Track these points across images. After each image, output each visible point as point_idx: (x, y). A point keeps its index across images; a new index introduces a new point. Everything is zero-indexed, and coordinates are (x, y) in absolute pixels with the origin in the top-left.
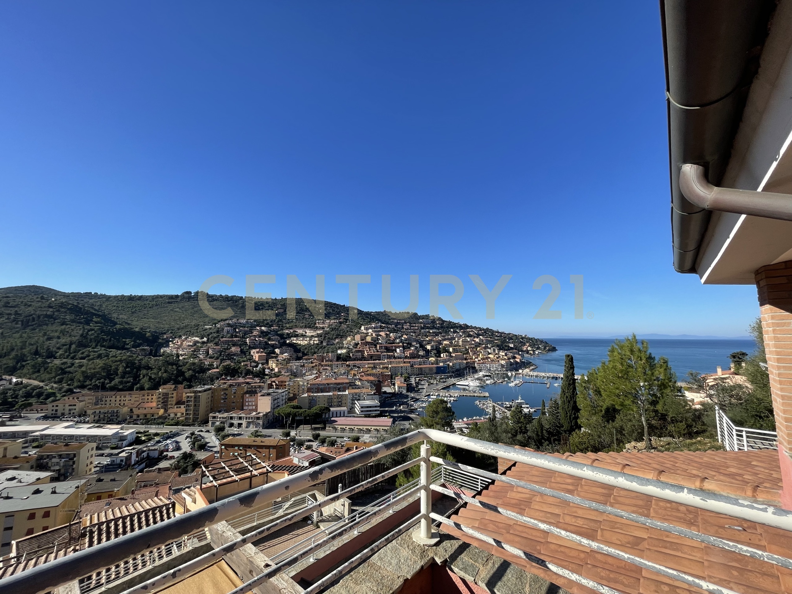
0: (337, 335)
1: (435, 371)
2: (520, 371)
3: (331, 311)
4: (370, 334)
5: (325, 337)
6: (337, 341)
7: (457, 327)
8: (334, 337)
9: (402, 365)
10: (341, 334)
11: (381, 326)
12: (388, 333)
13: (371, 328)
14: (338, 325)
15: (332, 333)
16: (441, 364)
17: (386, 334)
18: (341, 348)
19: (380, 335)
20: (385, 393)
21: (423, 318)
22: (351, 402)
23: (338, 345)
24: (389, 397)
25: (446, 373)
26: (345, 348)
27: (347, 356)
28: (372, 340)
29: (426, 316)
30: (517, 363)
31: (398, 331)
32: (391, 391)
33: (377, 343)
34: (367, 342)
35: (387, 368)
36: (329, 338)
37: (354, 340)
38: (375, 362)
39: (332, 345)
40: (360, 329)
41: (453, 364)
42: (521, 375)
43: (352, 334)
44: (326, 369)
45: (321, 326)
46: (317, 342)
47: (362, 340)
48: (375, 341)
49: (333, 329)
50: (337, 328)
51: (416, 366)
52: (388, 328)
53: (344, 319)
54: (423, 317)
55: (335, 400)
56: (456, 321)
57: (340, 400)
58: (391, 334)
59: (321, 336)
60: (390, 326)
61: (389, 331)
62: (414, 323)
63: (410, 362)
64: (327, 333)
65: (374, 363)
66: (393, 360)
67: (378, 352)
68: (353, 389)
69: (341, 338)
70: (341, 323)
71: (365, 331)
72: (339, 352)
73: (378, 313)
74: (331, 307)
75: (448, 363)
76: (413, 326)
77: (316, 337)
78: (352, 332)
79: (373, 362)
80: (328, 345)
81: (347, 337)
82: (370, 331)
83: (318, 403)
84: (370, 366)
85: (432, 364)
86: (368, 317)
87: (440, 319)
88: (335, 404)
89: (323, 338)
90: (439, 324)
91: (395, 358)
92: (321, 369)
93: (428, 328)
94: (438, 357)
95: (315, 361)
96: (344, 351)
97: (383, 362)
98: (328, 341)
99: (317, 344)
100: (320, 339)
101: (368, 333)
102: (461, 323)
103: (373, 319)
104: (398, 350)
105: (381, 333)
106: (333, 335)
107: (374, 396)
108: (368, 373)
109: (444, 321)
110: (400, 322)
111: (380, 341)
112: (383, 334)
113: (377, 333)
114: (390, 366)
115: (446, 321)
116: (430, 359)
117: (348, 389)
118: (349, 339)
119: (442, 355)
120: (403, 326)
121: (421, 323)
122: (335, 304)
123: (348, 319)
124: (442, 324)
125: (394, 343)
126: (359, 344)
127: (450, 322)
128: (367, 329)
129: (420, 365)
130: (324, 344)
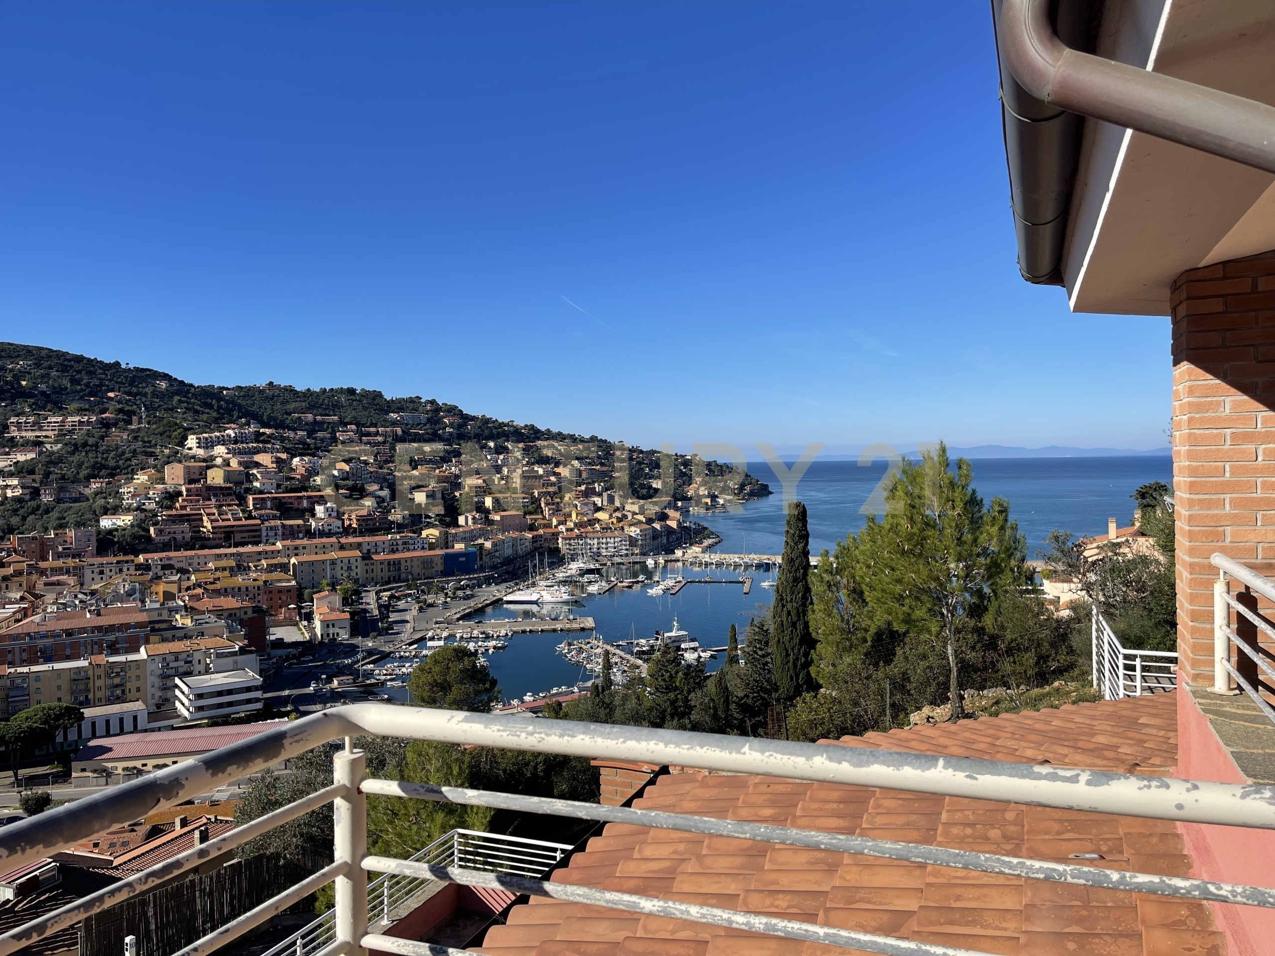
0: (93, 467)
1: (440, 568)
2: (679, 553)
3: (66, 383)
4: (219, 461)
5: (47, 475)
6: (95, 486)
7: (507, 436)
8: (84, 473)
9: (334, 555)
10: (112, 463)
11: (258, 434)
12: (284, 456)
13: (222, 441)
14: (97, 433)
15: (75, 458)
16: (459, 547)
17: (279, 461)
18: (115, 510)
19: (257, 465)
20: (279, 643)
21: (400, 409)
22: (158, 682)
23: (101, 502)
24: (294, 657)
25: (474, 571)
26: (128, 510)
27: (141, 537)
28: (227, 479)
29: (411, 400)
30: (669, 531)
31: (317, 449)
32: (300, 638)
33: (248, 491)
34: (210, 488)
35: (284, 567)
36: (63, 477)
37: (162, 481)
38: (241, 550)
39: (75, 500)
40: (182, 442)
41: (494, 545)
42: (680, 564)
43: (151, 461)
44: (59, 583)
45: (30, 435)
46: (18, 492)
47: (191, 481)
48: (238, 483)
49: (76, 448)
50: (91, 441)
51: (382, 556)
52: (282, 439)
53: (120, 411)
54: (399, 405)
55: (99, 683)
56: (503, 419)
57: (117, 681)
58: (296, 461)
59: (32, 472)
60: (291, 434)
61: (286, 450)
62: (375, 426)
63: (359, 546)
64: (53, 461)
65: (239, 554)
66: (305, 542)
67: (250, 517)
68: (164, 640)
69: (112, 475)
70: (106, 425)
71: (201, 452)
72: (106, 523)
73: (248, 392)
74: (64, 369)
75: (480, 541)
76: (368, 434)
77: (11, 475)
78: (152, 454)
79: (233, 550)
80: (59, 501)
81: (133, 472)
82: (220, 450)
83: (34, 697)
84: (223, 563)
85: (432, 547)
86: (210, 406)
87: (452, 410)
88: (99, 694)
89: (38, 477)
90: (451, 425)
91: (309, 534)
92: (40, 585)
93: (417, 439)
94: (448, 525)
95: (14, 557)
96: (124, 520)
97: (269, 548)
98: (61, 489)
99: (18, 500)
100: (28, 480)
101: (212, 458)
102: (520, 422)
103: (229, 412)
104: (320, 510)
105: (258, 458)
106: (79, 466)
107: (241, 658)
108: (218, 586)
109: (466, 418)
110: (323, 422)
111: (257, 484)
112: (265, 459)
113: (246, 458)
114: (293, 560)
115: (473, 418)
116: (424, 533)
117: (147, 642)
118: (141, 478)
119: (461, 520)
120: (334, 433)
121: (394, 423)
122: (79, 359)
123: (134, 413)
124: (460, 426)
125: (305, 489)
126: (180, 494)
127: (486, 421)
128: (208, 445)
129: (393, 551)
130: (46, 498)
